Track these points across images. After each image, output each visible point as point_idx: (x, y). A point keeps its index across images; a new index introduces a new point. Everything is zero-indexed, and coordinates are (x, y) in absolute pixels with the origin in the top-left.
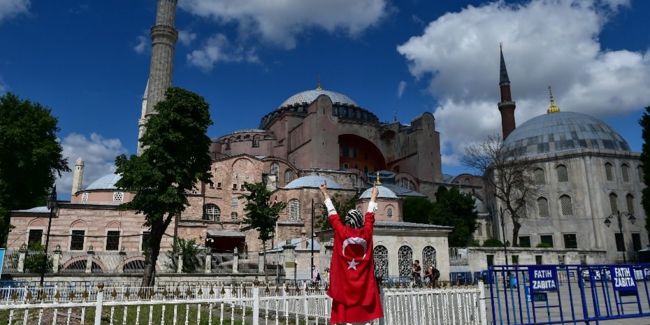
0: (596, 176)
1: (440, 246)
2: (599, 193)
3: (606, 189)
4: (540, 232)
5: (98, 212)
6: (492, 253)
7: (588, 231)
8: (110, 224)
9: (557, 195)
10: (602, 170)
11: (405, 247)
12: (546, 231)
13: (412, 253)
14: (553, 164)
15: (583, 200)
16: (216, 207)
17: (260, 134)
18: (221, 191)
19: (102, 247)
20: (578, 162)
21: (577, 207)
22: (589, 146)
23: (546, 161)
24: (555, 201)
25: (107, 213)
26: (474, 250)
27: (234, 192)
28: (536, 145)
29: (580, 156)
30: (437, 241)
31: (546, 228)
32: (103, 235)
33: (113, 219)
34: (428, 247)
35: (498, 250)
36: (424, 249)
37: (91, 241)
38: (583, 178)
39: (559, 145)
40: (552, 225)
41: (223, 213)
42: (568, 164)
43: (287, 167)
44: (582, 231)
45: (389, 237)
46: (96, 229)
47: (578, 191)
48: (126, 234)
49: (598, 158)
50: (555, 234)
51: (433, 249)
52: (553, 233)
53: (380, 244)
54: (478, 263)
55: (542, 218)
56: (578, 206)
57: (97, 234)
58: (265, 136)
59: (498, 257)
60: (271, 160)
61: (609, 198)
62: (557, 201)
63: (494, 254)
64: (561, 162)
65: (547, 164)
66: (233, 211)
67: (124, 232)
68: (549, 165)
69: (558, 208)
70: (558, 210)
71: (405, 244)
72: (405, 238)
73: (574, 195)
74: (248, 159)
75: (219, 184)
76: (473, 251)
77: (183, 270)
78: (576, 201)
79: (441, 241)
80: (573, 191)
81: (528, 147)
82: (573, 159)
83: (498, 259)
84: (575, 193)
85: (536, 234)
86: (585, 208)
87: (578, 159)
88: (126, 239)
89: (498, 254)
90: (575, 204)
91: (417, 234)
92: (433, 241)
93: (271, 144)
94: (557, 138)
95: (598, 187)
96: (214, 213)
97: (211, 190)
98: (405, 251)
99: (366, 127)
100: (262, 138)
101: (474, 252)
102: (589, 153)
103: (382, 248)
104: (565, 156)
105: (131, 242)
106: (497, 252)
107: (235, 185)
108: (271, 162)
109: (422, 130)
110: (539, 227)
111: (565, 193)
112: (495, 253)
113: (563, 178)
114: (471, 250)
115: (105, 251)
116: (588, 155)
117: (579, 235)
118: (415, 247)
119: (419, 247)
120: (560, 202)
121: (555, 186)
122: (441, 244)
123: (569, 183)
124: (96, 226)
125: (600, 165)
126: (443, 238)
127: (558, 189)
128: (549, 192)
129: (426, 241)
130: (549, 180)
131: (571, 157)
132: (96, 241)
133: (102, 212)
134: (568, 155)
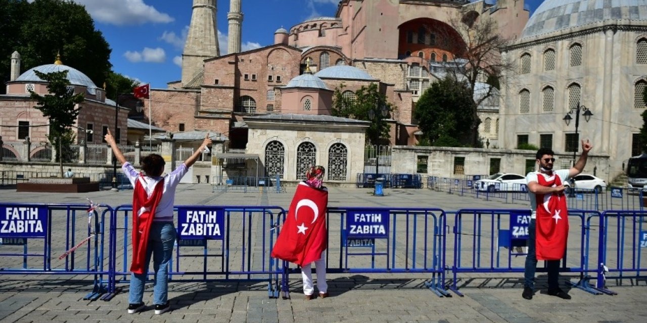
0: (618, 58)
1: (353, 143)
2: (618, 80)
3: (631, 76)
4: (540, 130)
5: (9, 103)
6: (425, 153)
7: (593, 131)
8: (20, 115)
9: (566, 83)
10: (631, 49)
11: (307, 143)
12: (546, 129)
13: (315, 150)
14: (566, 43)
15: (595, 90)
16: (252, 99)
17: (326, 22)
18: (256, 83)
19: (15, 136)
20: (597, 39)
21: (585, 99)
22: (624, 17)
23: (559, 39)
24: (562, 92)
25: (17, 104)
26: (399, 149)
27: (270, 83)
28: (556, 18)
29: (600, 30)
30: (350, 137)
31: (547, 125)
32: (14, 125)
33: (23, 110)
34: (338, 144)
35: (435, 150)
36: (332, 146)
37: (6, 131)
38: (600, 59)
39: (582, 17)
40: (554, 121)
41: (258, 105)
42: (584, 42)
43: (339, 57)
44: (587, 131)
45: (287, 131)
46: (8, 119)
47: (591, 78)
48: (34, 125)
49: (627, 32)
50: (556, 133)
51: (344, 146)
52: (554, 132)
53: (275, 139)
54: (404, 164)
55: (546, 112)
56: (588, 97)
57: (10, 124)
58: (332, 25)
59: (434, 158)
60: (320, 50)
61: (634, 87)
62: (564, 91)
63: (428, 155)
64: (577, 39)
65: (560, 42)
66: (269, 103)
67: (33, 122)
68: (562, 44)
69: (564, 100)
70: (564, 103)
71: (307, 140)
72: (308, 134)
73: (585, 84)
74: (284, 49)
75: (254, 76)
76: (398, 151)
77: (57, 160)
78: (586, 92)
79: (355, 137)
80: (585, 78)
81: (546, 21)
82: (591, 35)
83: (433, 160)
84: (587, 81)
85: (535, 132)
86: (595, 100)
87: (597, 34)
88: (35, 129)
89: (435, 155)
90: (585, 96)
91: (324, 130)
92: (344, 138)
93: (337, 32)
94: (583, 7)
95: (618, 72)
96: (250, 105)
97: (246, 82)
98: (307, 148)
99: (445, 8)
100: (329, 26)
101: (400, 152)
102: (612, 25)
103: (278, 144)
104: (581, 31)
105: (40, 132)
106: (434, 153)
107: (270, 77)
108: (320, 52)
109: (506, 8)
110: (539, 124)
111: (575, 81)
112: (430, 153)
113: (576, 61)
114: (396, 149)
115: (17, 139)
116: (611, 28)
117: (583, 134)
118: (320, 144)
119: (324, 144)
120: (568, 92)
121: (564, 73)
122: (355, 141)
123: (581, 67)
124: (8, 117)
125: (629, 42)
126: (358, 135)
127: (568, 75)
128: (557, 81)
129: (335, 137)
130: (559, 64)
131: (589, 33)
132: (10, 131)
133: (12, 103)
134: (586, 30)
